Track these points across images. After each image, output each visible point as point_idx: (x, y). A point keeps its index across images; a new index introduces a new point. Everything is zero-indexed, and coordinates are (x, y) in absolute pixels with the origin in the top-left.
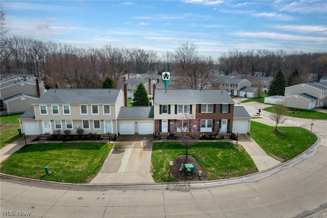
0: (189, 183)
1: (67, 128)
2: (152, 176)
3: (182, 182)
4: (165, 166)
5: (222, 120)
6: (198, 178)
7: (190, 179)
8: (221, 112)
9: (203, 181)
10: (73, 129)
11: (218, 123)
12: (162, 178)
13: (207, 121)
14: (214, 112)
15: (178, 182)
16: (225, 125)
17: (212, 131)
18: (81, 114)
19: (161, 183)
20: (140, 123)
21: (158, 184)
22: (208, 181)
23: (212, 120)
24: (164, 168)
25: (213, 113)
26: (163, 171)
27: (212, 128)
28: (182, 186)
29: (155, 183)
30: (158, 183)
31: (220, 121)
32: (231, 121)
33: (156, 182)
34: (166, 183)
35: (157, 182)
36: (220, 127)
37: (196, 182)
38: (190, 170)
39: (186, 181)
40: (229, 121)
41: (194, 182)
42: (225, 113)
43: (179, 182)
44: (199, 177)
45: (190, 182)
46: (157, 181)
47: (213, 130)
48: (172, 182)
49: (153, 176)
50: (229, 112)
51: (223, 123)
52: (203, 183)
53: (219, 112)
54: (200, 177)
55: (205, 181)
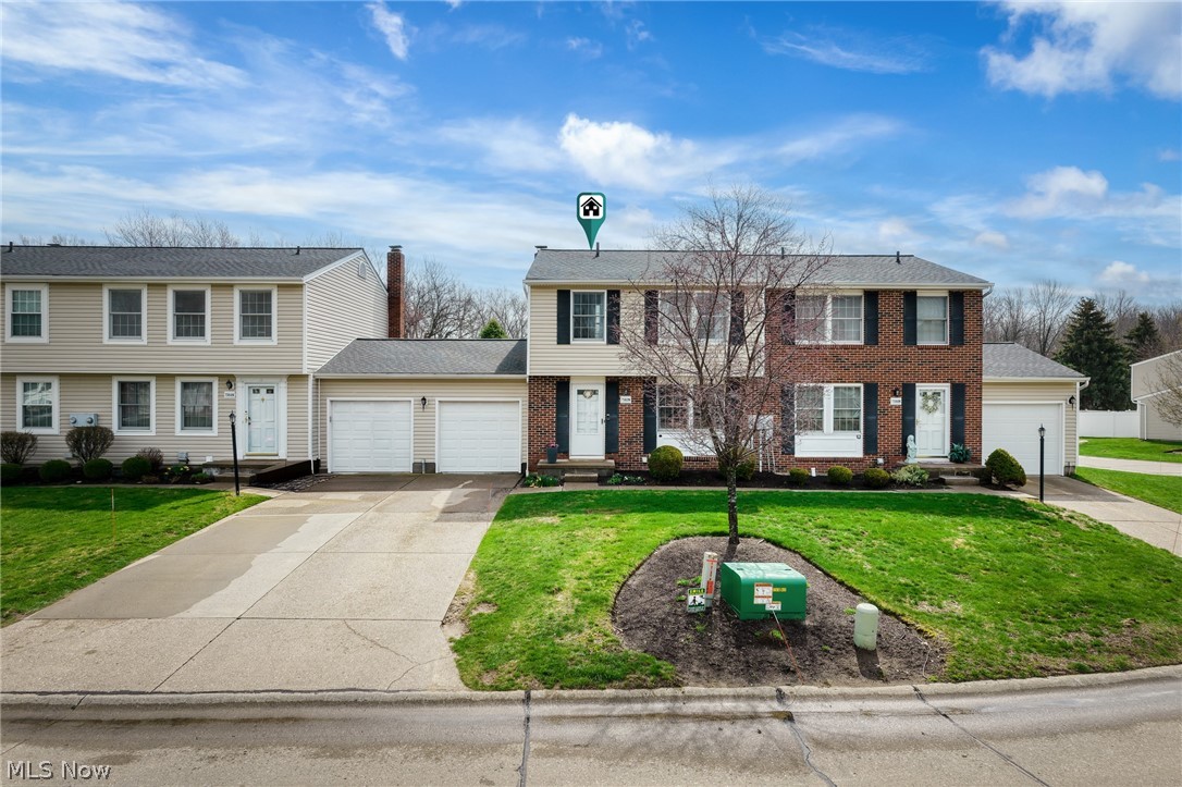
0: (781, 696)
1: (26, 424)
2: (447, 647)
3: (716, 691)
4: (571, 584)
5: (920, 388)
6: (852, 661)
7: (787, 671)
8: (911, 336)
9: (907, 688)
10: (55, 429)
11: (896, 401)
12: (532, 659)
13: (829, 388)
14: (872, 336)
15: (677, 685)
16: (938, 414)
17: (866, 451)
18: (106, 340)
19: (521, 694)
20: (446, 408)
21: (486, 702)
22: (951, 687)
23: (861, 385)
24: (560, 597)
25: (867, 342)
26: (548, 612)
27: (861, 432)
28: (725, 725)
29: (464, 692)
30: (486, 694)
31: (908, 393)
32: (969, 393)
33: (476, 686)
34: (566, 693)
35: (483, 688)
36: (908, 427)
37: (847, 690)
38: (776, 597)
39: (752, 681)
40: (958, 393)
41: (825, 690)
42: (935, 348)
43: (687, 689)
44: (865, 654)
45: (785, 689)
46: (487, 680)
47: (870, 445)
48: (627, 687)
49: (459, 647)
50: (958, 337)
51: (924, 406)
52: (907, 697)
53: (899, 338)
54: (872, 654)
55: (923, 687)
